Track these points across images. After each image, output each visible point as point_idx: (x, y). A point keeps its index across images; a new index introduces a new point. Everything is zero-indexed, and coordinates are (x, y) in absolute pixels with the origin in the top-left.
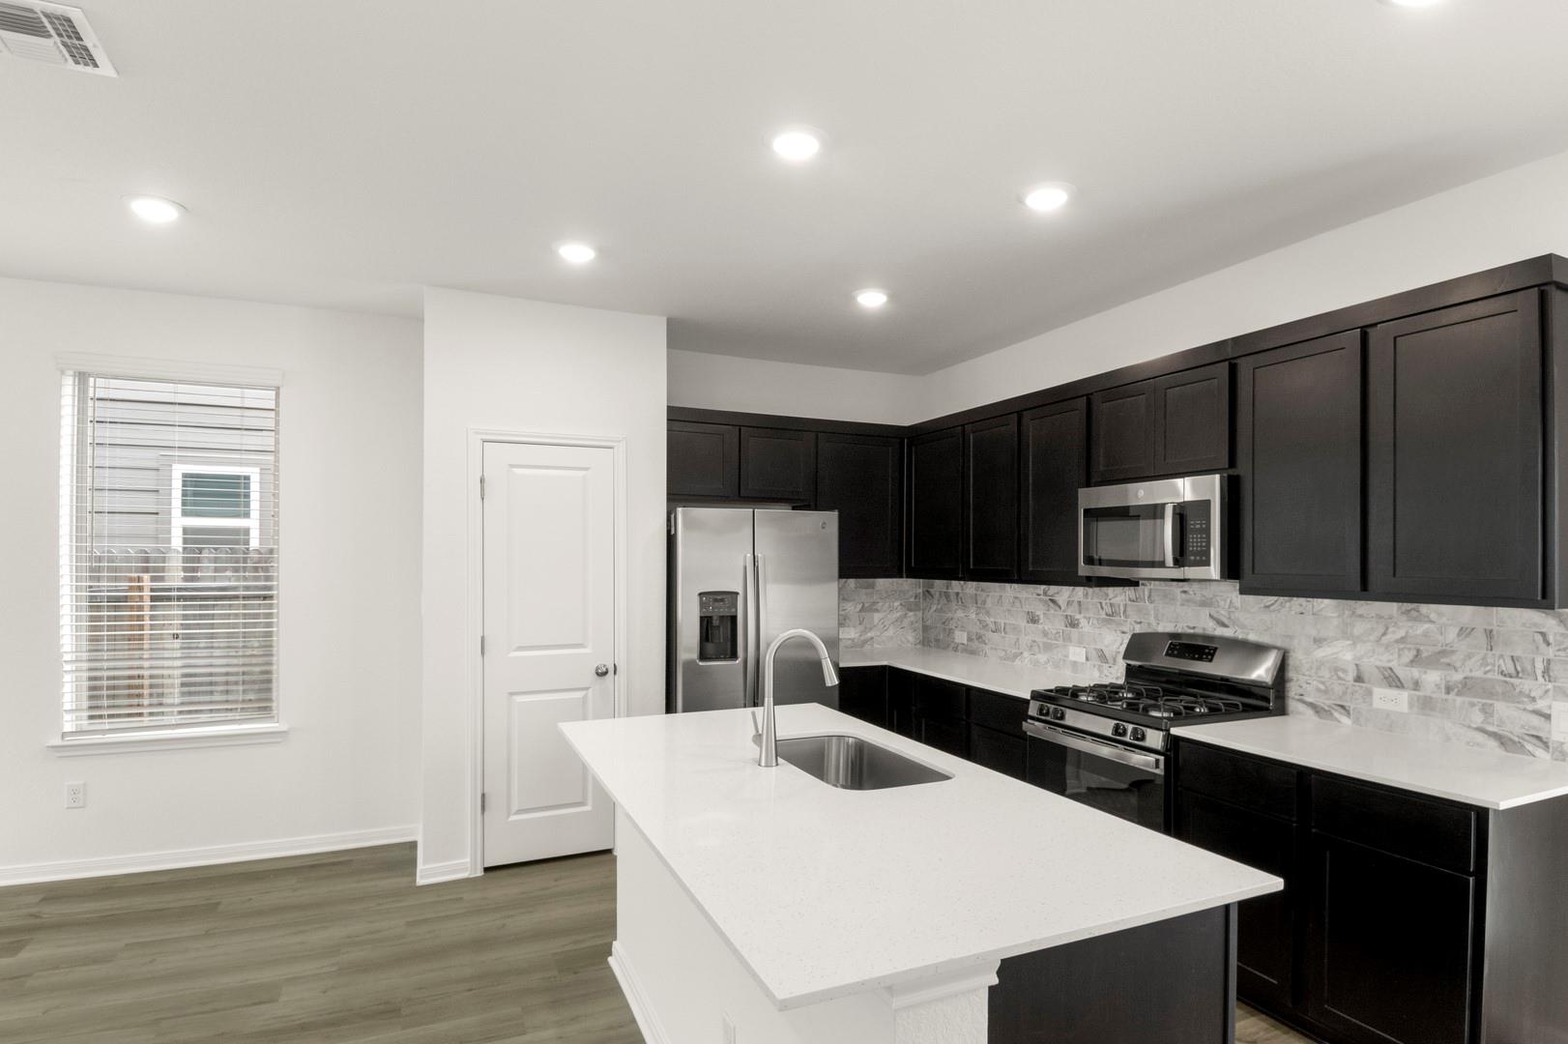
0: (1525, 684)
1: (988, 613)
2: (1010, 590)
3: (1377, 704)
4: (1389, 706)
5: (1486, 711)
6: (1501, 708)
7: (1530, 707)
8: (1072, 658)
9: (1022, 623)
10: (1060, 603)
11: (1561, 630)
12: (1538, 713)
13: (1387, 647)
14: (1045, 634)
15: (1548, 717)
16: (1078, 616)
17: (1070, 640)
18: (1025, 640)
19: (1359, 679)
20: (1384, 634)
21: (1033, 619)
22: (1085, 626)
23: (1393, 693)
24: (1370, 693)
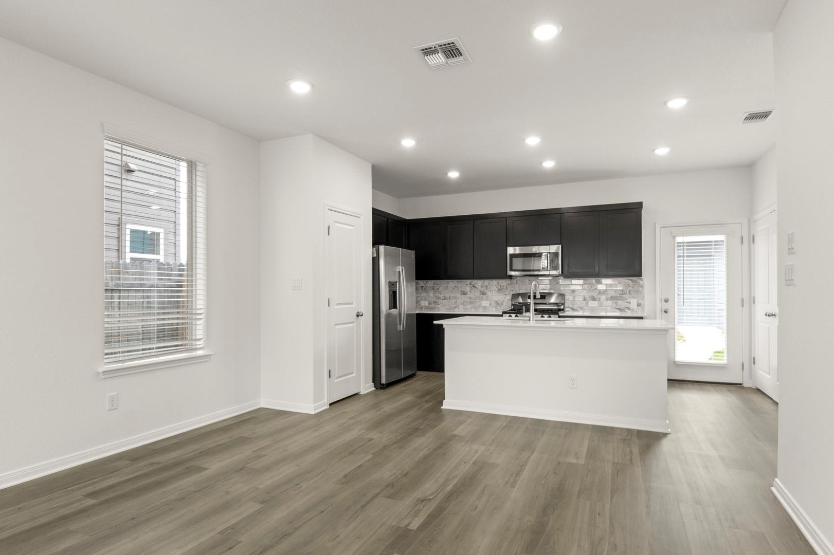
0: (625, 296)
1: (440, 293)
2: (452, 283)
3: (590, 305)
4: (593, 305)
5: (616, 303)
6: (620, 302)
7: (626, 301)
8: (483, 305)
9: (459, 295)
10: (477, 286)
11: (632, 283)
12: (627, 302)
13: (592, 290)
14: (470, 298)
15: (630, 303)
16: (485, 291)
17: (482, 299)
18: (459, 301)
19: (584, 300)
20: (591, 287)
21: (464, 293)
22: (489, 293)
23: (594, 302)
24: (588, 303)
